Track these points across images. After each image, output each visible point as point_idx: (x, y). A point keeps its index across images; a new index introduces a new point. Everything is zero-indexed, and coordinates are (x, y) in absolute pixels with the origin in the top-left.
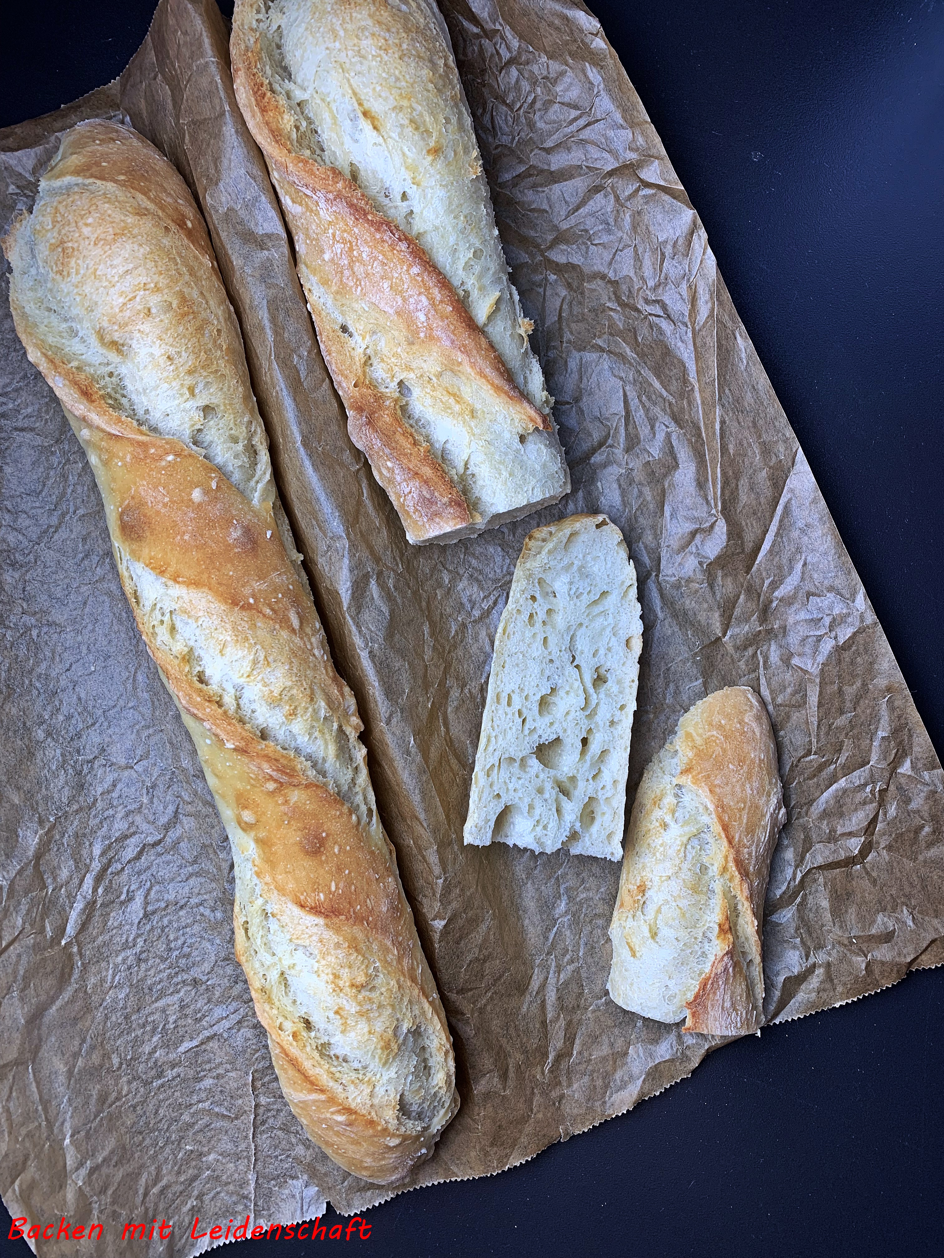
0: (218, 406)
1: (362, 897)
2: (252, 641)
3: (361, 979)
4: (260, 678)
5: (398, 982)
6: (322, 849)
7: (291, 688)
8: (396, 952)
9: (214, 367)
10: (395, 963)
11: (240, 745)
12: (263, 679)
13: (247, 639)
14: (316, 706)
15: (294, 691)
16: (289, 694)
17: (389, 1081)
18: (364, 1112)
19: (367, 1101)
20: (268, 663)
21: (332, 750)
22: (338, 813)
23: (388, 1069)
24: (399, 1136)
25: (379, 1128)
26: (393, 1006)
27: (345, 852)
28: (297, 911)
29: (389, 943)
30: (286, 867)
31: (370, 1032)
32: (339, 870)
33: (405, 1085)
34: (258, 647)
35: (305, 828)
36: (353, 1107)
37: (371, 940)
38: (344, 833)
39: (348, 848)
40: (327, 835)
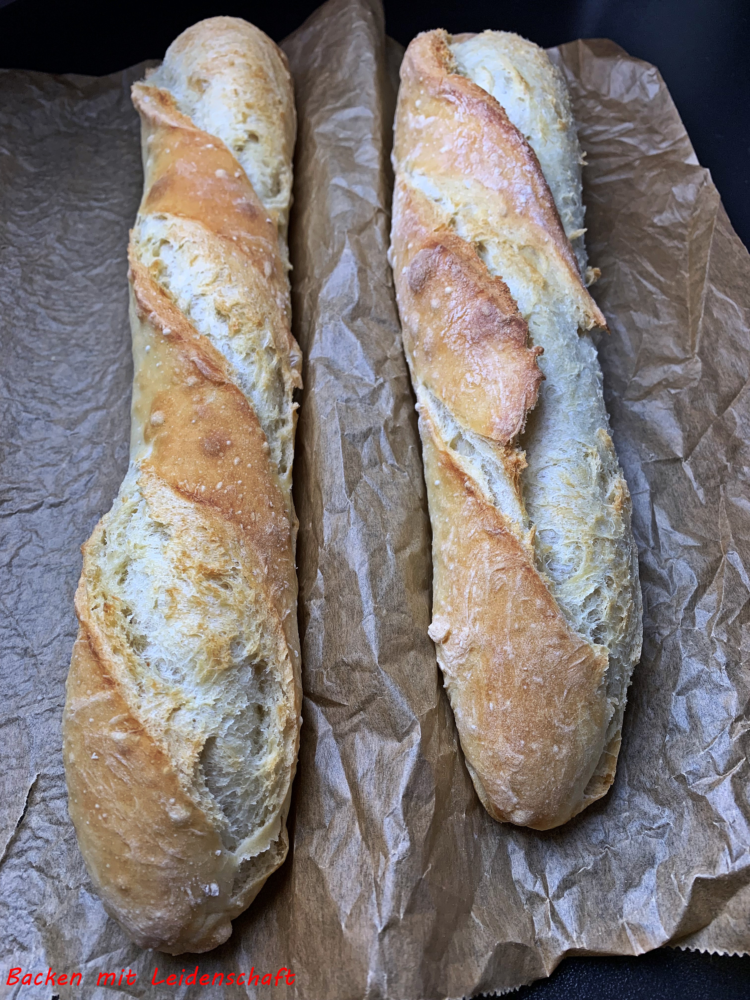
0: (262, 136)
1: (247, 507)
2: (223, 261)
3: (214, 565)
4: (218, 288)
5: (258, 595)
6: (221, 454)
7: (243, 307)
8: (266, 571)
9: (268, 114)
10: (260, 580)
11: (176, 330)
12: (220, 291)
13: (218, 257)
14: (262, 333)
15: (246, 311)
16: (240, 311)
17: (201, 710)
18: (153, 734)
19: (163, 722)
20: (230, 280)
21: (264, 378)
22: (250, 429)
23: (207, 692)
24: (189, 805)
25: (165, 770)
26: (241, 613)
27: (245, 467)
28: (169, 493)
29: (261, 558)
30: (176, 459)
31: (200, 626)
32: (232, 477)
33: (220, 728)
34: (227, 266)
35: (211, 431)
36: (141, 721)
37: (242, 542)
38: (250, 451)
39: (249, 465)
40: (232, 445)
